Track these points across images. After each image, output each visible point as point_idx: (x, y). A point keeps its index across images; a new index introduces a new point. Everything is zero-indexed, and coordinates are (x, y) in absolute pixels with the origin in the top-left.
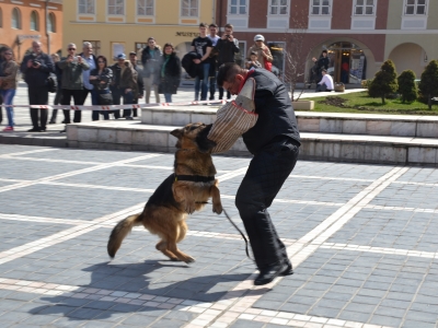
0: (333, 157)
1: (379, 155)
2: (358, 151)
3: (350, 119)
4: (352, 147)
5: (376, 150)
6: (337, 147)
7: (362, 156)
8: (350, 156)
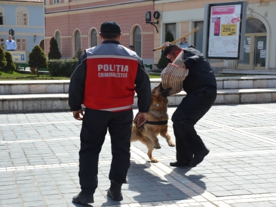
0: (18, 110)
1: (52, 105)
2: (36, 104)
3: (16, 84)
4: (31, 102)
5: (49, 103)
6: (20, 103)
7: (40, 108)
8: (30, 109)
